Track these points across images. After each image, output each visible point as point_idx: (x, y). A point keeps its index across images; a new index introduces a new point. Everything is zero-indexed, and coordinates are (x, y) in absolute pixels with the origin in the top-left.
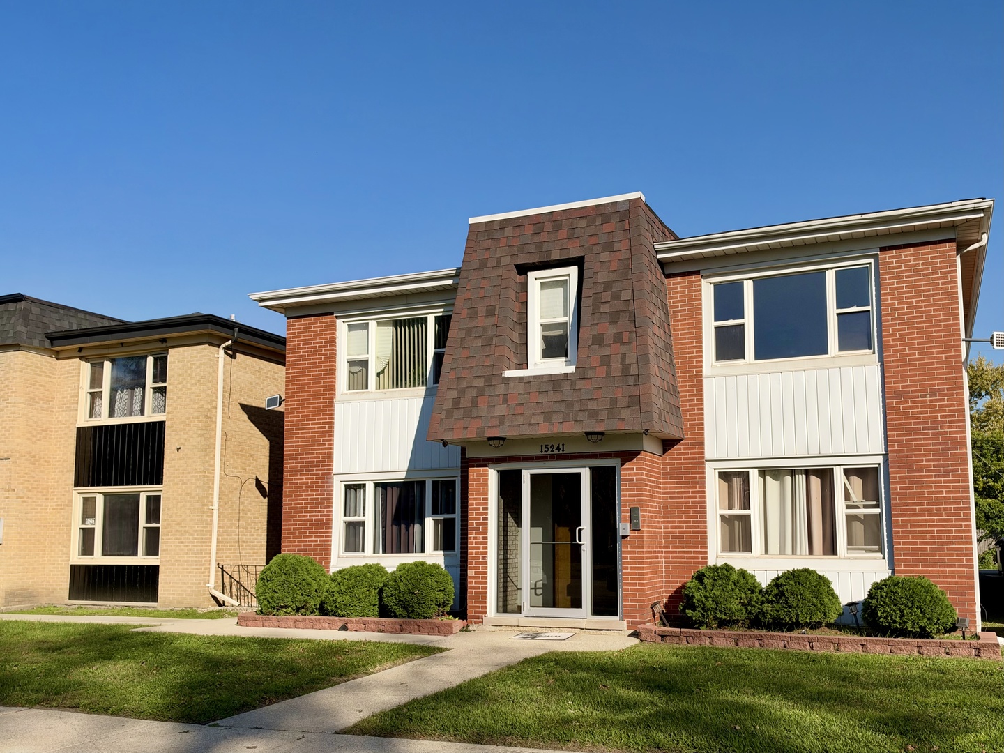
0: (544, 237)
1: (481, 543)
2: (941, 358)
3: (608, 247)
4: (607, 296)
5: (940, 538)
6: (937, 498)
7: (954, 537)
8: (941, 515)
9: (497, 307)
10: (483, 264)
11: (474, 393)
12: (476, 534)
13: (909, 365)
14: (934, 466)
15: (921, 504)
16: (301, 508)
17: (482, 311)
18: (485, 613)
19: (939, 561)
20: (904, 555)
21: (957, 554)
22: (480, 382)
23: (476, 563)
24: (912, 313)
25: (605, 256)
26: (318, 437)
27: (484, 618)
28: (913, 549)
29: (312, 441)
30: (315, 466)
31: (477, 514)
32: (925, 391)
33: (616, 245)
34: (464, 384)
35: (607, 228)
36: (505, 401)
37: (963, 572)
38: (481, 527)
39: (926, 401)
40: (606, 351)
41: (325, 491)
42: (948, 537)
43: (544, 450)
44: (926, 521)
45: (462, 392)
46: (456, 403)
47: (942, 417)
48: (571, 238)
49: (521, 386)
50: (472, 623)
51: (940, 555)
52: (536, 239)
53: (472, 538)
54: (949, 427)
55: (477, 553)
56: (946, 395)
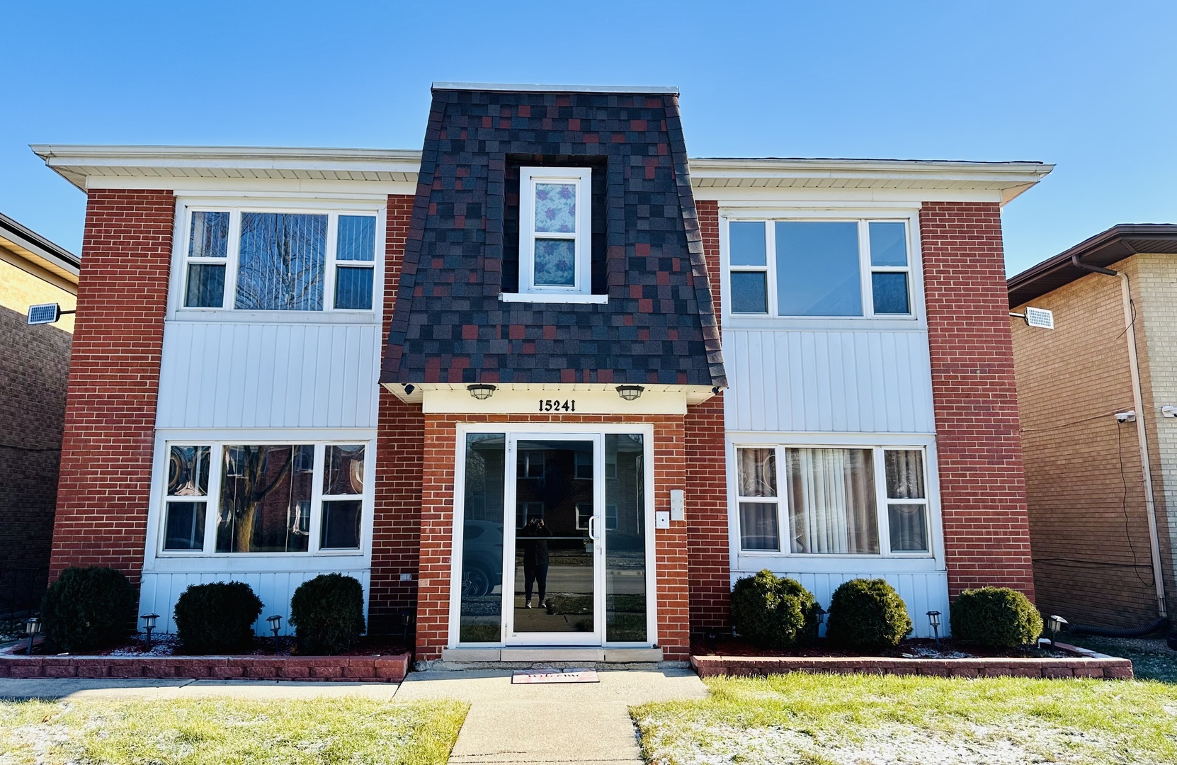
0: (547, 124)
1: (442, 538)
2: (990, 330)
3: (641, 150)
4: (644, 210)
5: (996, 533)
6: (991, 488)
7: (1011, 533)
8: (997, 507)
9: (483, 205)
10: (458, 146)
11: (455, 319)
12: (435, 524)
13: (957, 336)
14: (988, 451)
15: (975, 494)
16: (95, 479)
17: (460, 208)
18: (446, 643)
19: (996, 560)
20: (960, 553)
21: (1014, 552)
22: (465, 306)
23: (433, 568)
24: (959, 278)
25: (636, 160)
26: (132, 371)
27: (444, 651)
28: (968, 546)
29: (122, 377)
30: (125, 416)
31: (437, 495)
32: (975, 366)
33: (651, 148)
34: (437, 306)
35: (637, 125)
36: (505, 335)
37: (1021, 573)
38: (442, 513)
39: (976, 377)
40: (650, 281)
41: (140, 454)
42: (1005, 533)
43: (544, 406)
44: (981, 514)
45: (436, 317)
46: (427, 332)
47: (994, 396)
48: (587, 131)
49: (529, 315)
50: (422, 659)
51: (997, 553)
52: (536, 125)
53: (428, 531)
54: (1001, 408)
55: (434, 553)
56: (997, 372)
